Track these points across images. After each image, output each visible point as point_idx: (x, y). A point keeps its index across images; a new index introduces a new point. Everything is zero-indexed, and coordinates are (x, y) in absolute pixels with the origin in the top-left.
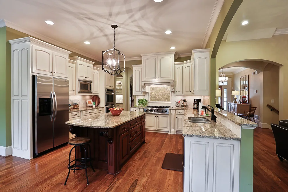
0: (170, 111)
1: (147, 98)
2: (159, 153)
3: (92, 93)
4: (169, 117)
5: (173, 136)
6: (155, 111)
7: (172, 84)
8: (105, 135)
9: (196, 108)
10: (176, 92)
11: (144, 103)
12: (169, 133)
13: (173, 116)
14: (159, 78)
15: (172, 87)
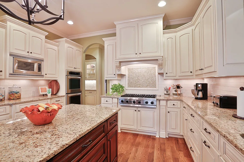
0: (158, 102)
1: (124, 82)
4: (157, 111)
6: (134, 102)
7: (160, 62)
9: (200, 99)
10: (167, 73)
11: (119, 90)
12: (157, 136)
13: (163, 111)
14: (140, 54)
15: (160, 67)
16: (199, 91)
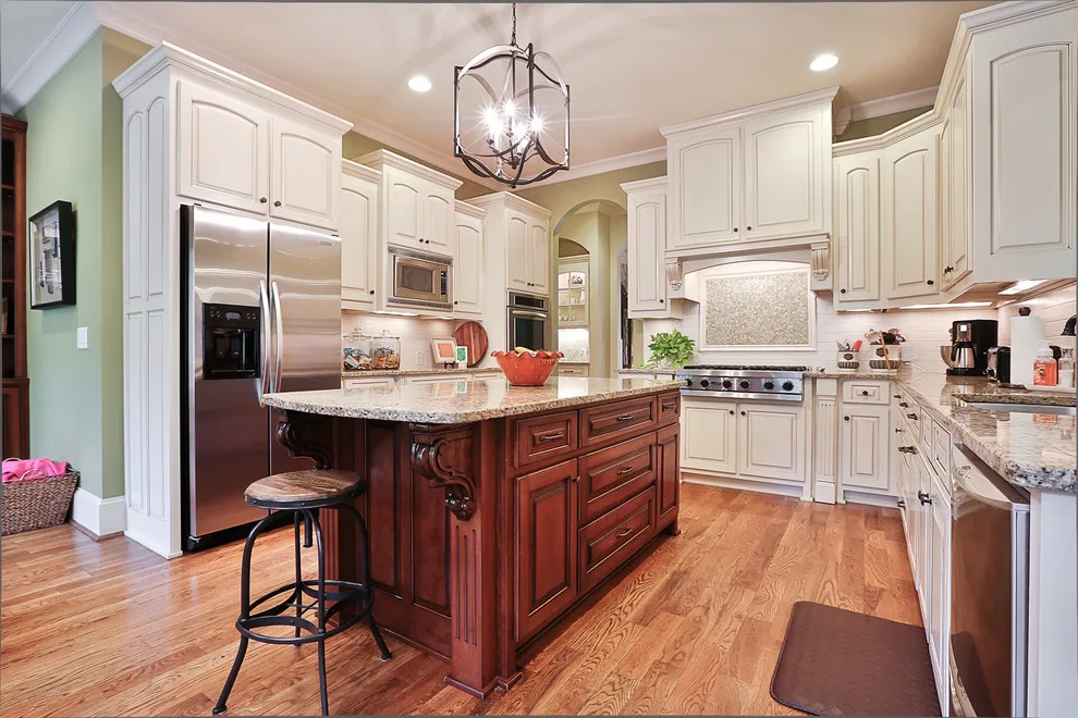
0: (809, 384)
1: (694, 328)
2: (753, 594)
3: (450, 307)
4: (804, 414)
5: (826, 514)
6: (728, 385)
7: (819, 253)
8: (418, 463)
9: (967, 373)
10: (843, 291)
11: (675, 351)
12: (806, 497)
13: (827, 413)
14: (749, 228)
15: (820, 271)
16: (961, 345)
